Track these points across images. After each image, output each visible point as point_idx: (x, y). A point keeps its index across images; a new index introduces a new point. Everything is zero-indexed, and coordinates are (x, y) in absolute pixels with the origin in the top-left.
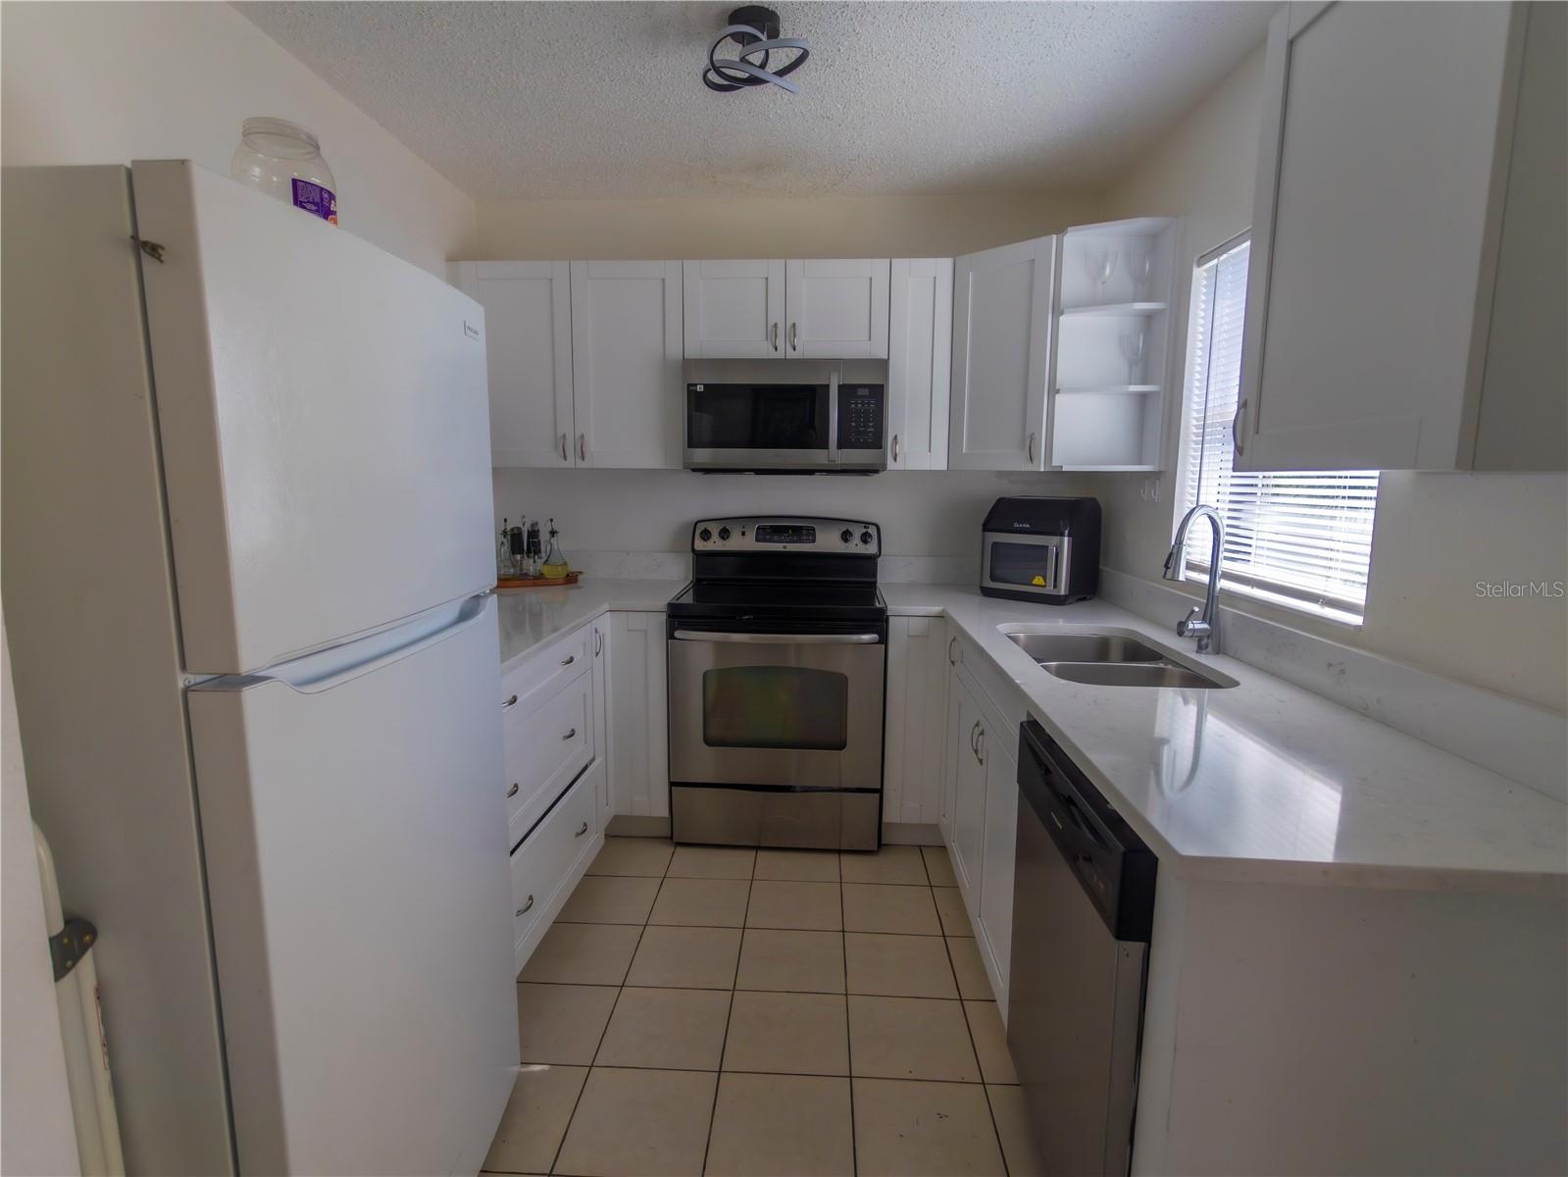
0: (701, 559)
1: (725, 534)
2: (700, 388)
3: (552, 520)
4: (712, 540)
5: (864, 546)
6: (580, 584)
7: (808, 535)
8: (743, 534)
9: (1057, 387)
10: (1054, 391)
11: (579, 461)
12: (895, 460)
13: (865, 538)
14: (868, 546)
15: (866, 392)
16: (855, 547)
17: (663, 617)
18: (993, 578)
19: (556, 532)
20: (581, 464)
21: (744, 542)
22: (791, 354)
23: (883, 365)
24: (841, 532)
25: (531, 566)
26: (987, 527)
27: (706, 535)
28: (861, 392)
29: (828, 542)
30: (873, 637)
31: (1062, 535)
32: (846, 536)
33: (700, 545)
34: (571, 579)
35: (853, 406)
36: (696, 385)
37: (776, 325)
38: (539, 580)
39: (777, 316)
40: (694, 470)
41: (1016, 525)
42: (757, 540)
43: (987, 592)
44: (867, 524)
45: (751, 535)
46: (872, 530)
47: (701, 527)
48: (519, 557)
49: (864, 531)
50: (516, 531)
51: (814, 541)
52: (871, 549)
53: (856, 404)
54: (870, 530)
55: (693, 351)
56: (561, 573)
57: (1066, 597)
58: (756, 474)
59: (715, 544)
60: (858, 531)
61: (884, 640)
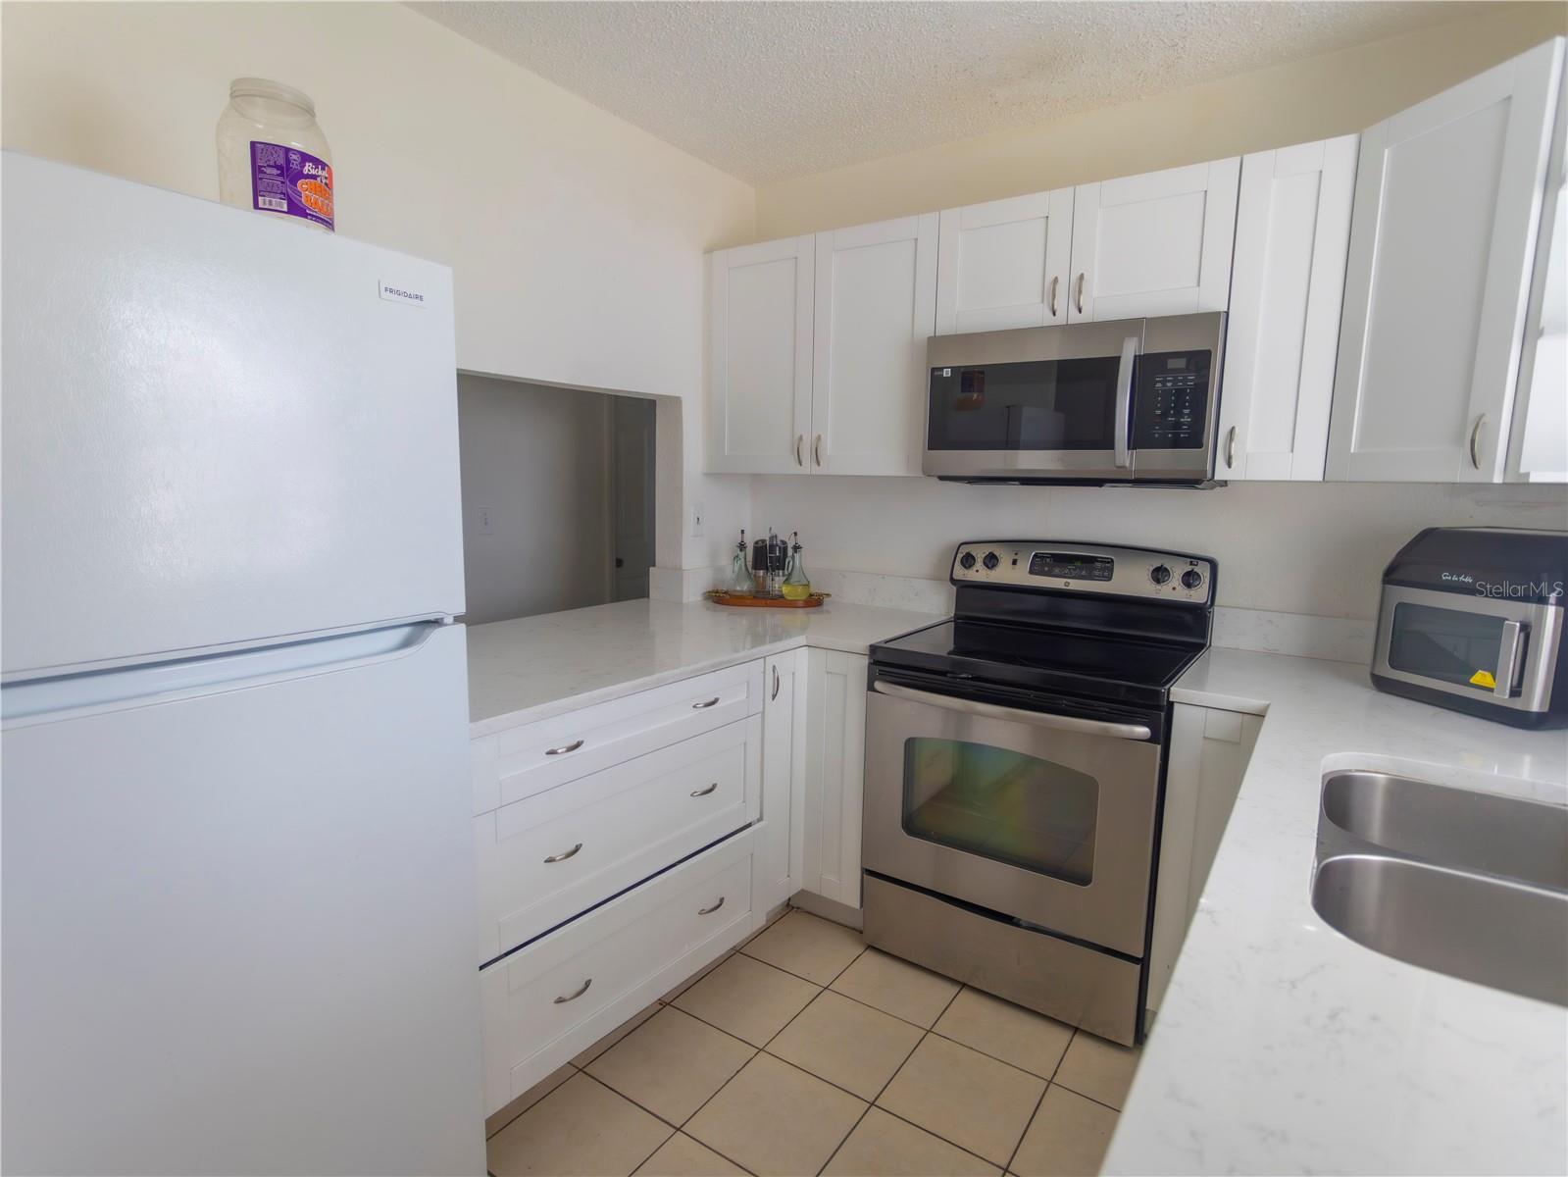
0: (965, 590)
1: (991, 561)
2: (947, 373)
3: (796, 534)
4: (975, 569)
5: (1186, 591)
6: (825, 607)
7: (1103, 569)
8: (1015, 562)
9: (1541, 326)
10: (1532, 333)
11: (815, 465)
12: (1229, 465)
13: (1190, 579)
14: (1192, 592)
15: (1181, 363)
16: (1173, 591)
17: (865, 661)
18: (1394, 664)
19: (800, 547)
20: (816, 470)
21: (1014, 573)
22: (1075, 318)
23: (1215, 323)
24: (1152, 569)
25: (777, 583)
26: (1393, 575)
27: (968, 561)
28: (1172, 364)
29: (1131, 581)
30: (1142, 731)
31: (1542, 600)
32: (1160, 575)
33: (960, 573)
34: (814, 601)
35: (1159, 385)
36: (942, 369)
37: (1056, 280)
38: (778, 601)
39: (1058, 269)
40: (942, 478)
41: (1445, 577)
42: (1031, 572)
43: (1382, 684)
44: (1194, 559)
45: (1025, 565)
46: (1204, 570)
47: (964, 550)
48: (761, 573)
49: (1189, 568)
50: (760, 544)
51: (1109, 578)
52: (1198, 595)
53: (1164, 382)
54: (1200, 567)
55: (946, 328)
56: (800, 594)
57: (1539, 715)
58: (1023, 484)
59: (979, 574)
60: (1178, 570)
61: (1162, 735)
